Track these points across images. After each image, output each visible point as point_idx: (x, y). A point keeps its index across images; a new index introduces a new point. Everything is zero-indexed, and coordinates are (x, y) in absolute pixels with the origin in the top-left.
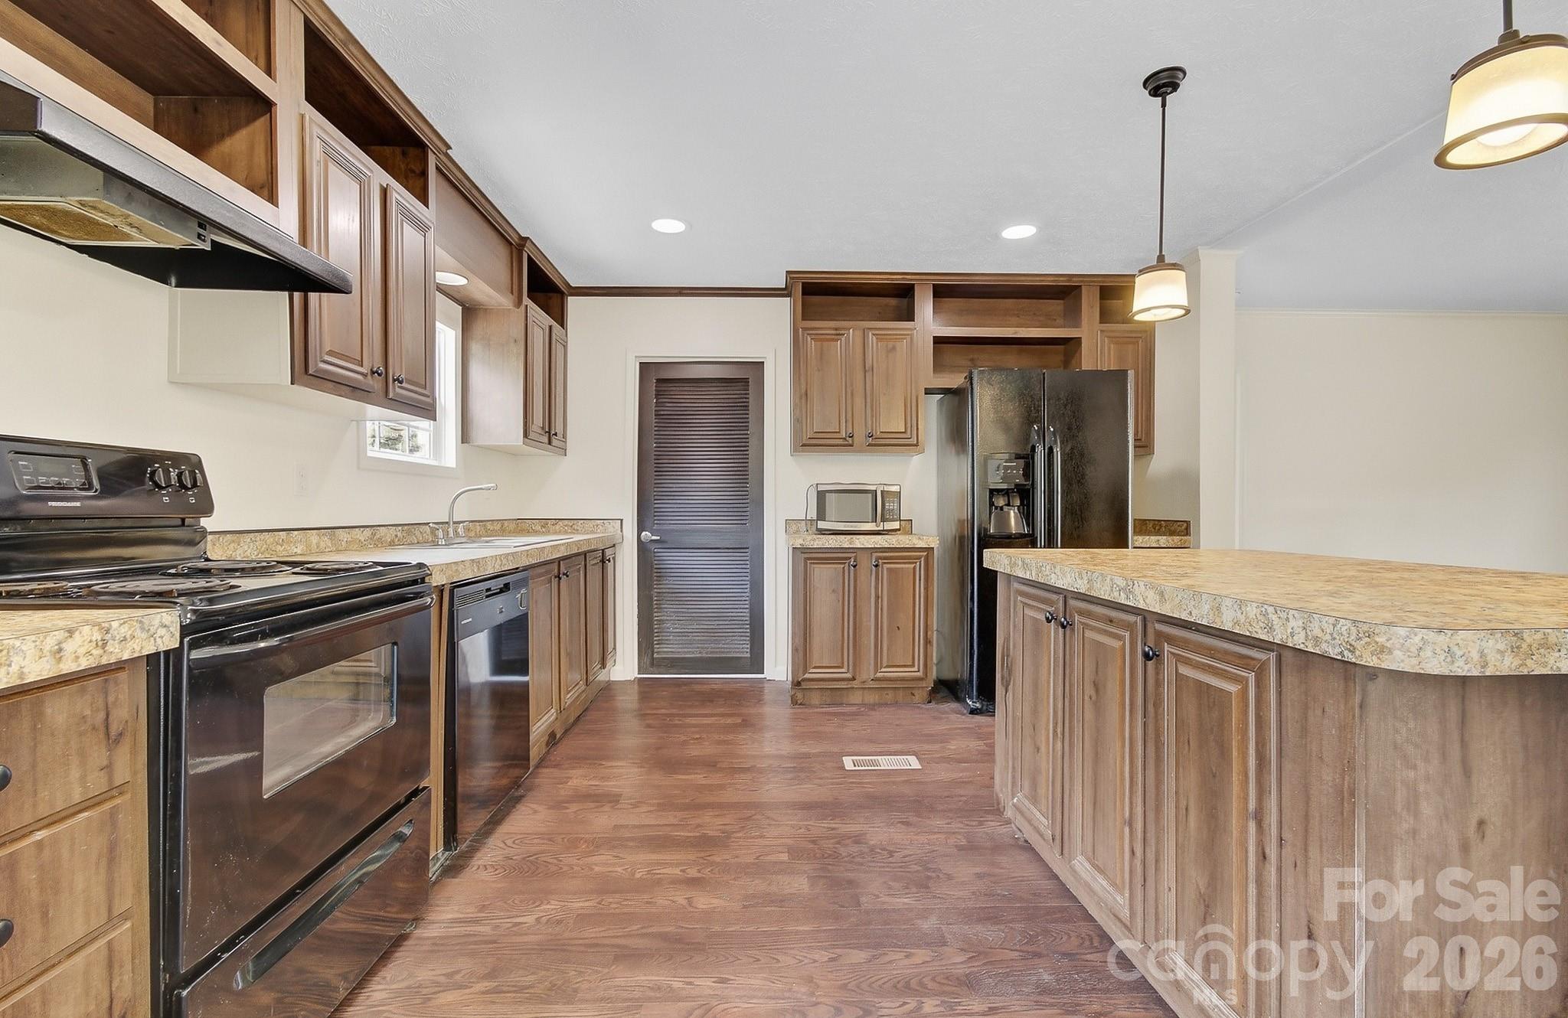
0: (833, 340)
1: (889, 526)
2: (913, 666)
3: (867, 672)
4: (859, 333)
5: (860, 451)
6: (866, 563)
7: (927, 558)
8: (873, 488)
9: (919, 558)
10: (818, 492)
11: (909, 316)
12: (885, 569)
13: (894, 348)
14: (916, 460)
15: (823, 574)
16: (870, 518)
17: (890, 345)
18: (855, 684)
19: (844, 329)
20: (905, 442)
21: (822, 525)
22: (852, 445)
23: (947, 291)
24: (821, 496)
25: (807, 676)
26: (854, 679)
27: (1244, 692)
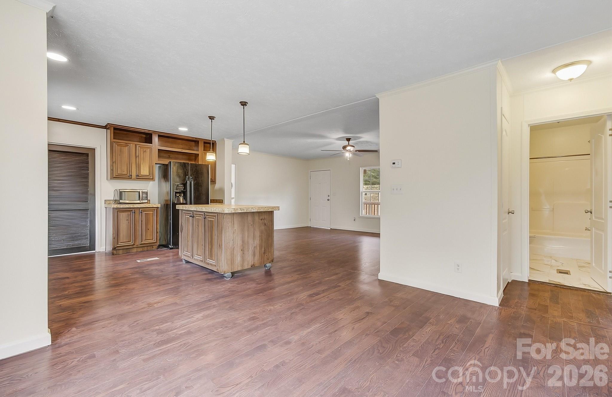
0: (125, 147)
1: (144, 201)
2: (153, 239)
3: (138, 242)
4: (134, 146)
5: (134, 180)
6: (137, 211)
7: (157, 210)
8: (139, 191)
9: (155, 210)
10: (120, 192)
11: (151, 142)
12: (144, 214)
13: (145, 151)
14: (151, 183)
15: (123, 216)
16: (138, 199)
17: (144, 150)
18: (134, 246)
19: (129, 144)
20: (149, 178)
21: (121, 201)
22: (131, 178)
23: (163, 137)
24: (121, 193)
25: (118, 245)
26: (134, 245)
27: (214, 220)
